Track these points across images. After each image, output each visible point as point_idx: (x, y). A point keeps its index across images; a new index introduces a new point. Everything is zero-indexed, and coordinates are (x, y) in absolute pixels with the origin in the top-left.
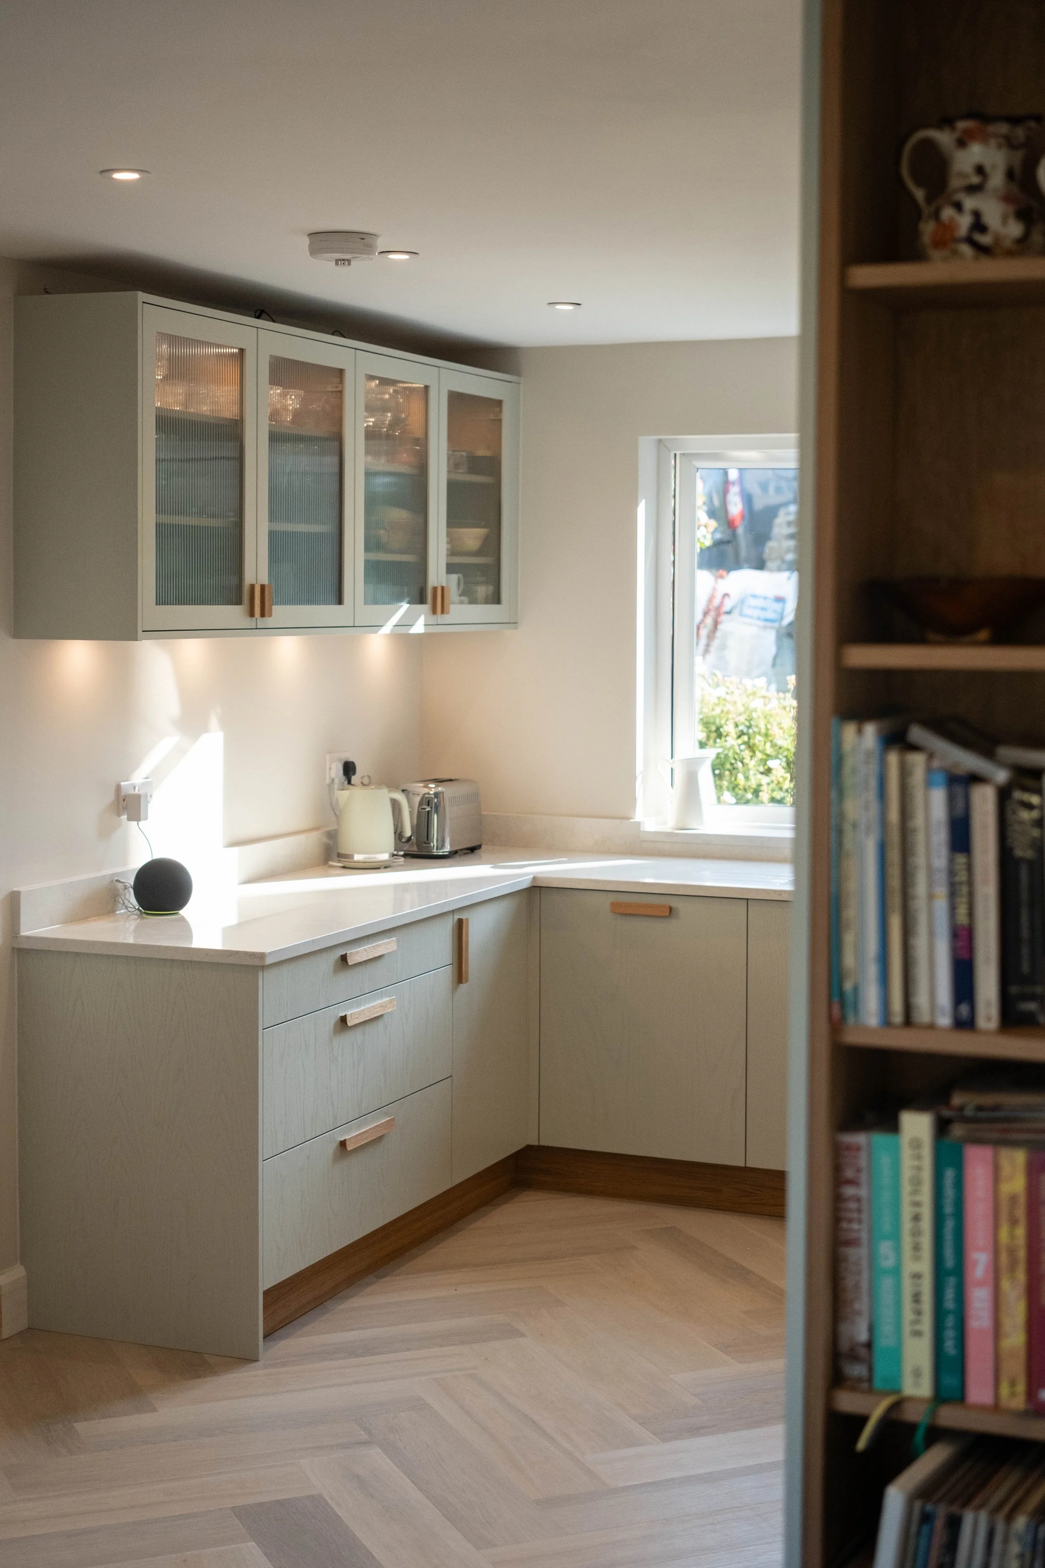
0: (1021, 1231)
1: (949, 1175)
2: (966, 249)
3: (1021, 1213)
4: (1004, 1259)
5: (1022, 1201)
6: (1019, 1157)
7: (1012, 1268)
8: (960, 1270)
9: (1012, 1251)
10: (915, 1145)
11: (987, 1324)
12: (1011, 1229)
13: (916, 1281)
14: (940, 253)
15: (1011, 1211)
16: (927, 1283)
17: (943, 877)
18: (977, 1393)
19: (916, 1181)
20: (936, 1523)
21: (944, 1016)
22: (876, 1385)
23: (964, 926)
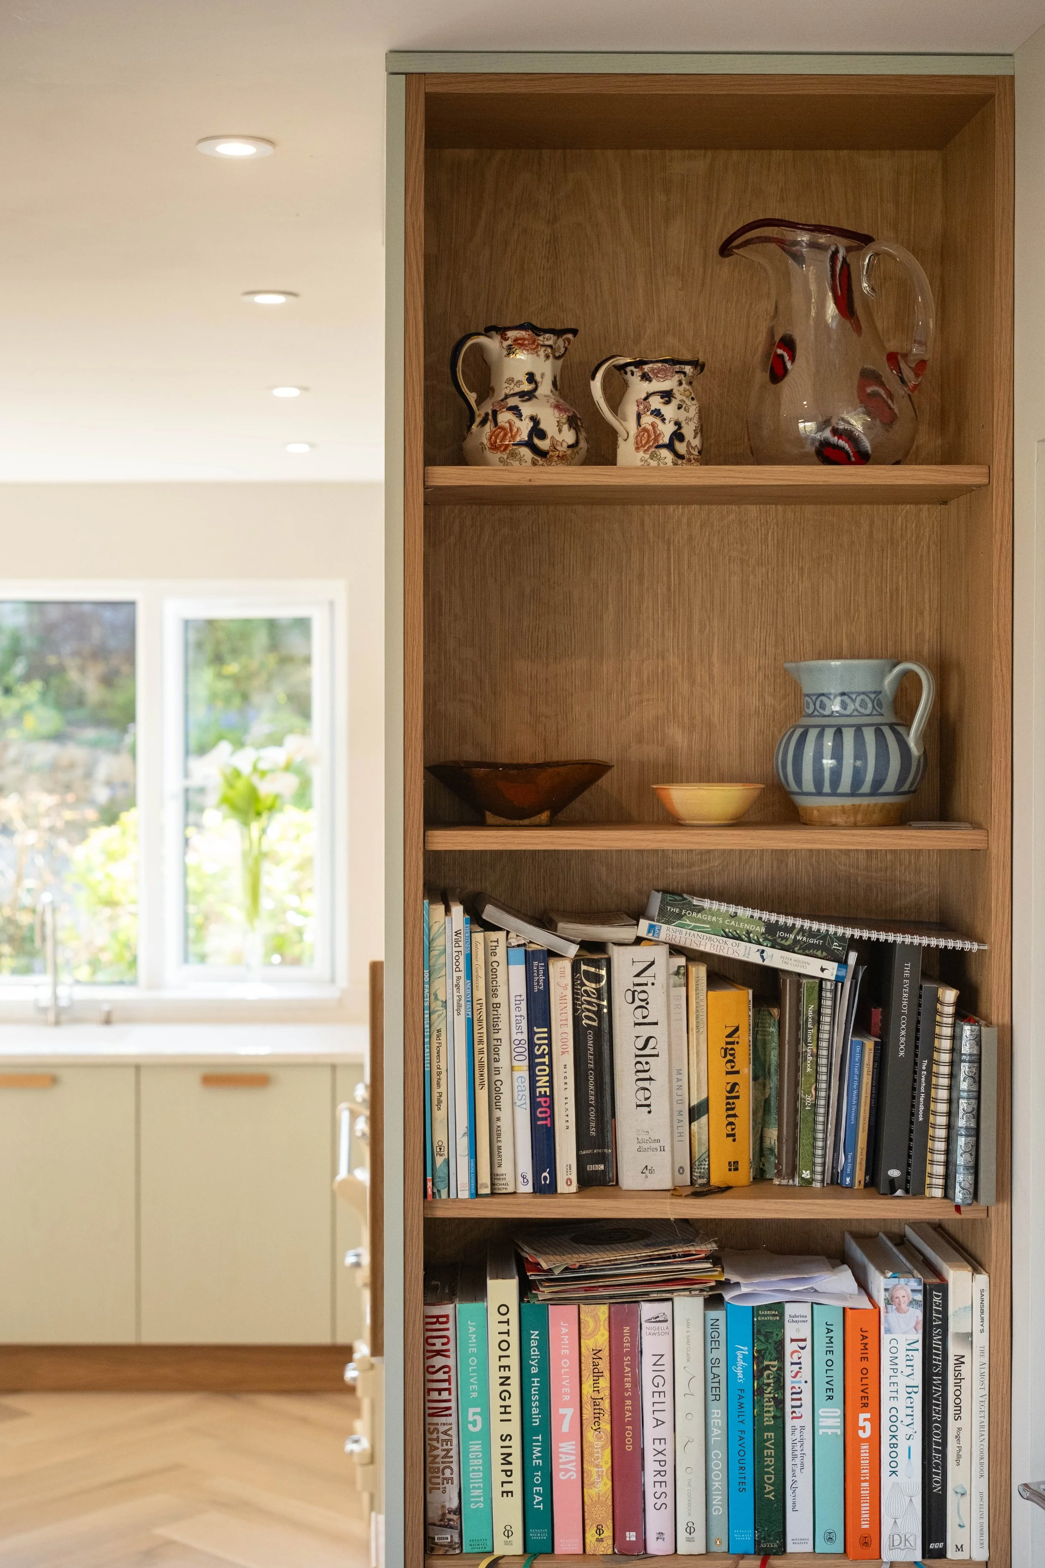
0: (604, 1383)
1: (533, 1334)
2: (525, 452)
3: (604, 1365)
4: (589, 1411)
5: (605, 1354)
6: (603, 1311)
7: (597, 1419)
8: (546, 1426)
9: (595, 1403)
10: (503, 1310)
11: (575, 1475)
12: (596, 1382)
13: (507, 1443)
14: (499, 455)
15: (595, 1365)
16: (516, 1443)
17: (524, 1049)
18: (566, 1543)
19: (505, 1345)
21: (526, 1183)
22: (465, 1549)
23: (545, 1095)
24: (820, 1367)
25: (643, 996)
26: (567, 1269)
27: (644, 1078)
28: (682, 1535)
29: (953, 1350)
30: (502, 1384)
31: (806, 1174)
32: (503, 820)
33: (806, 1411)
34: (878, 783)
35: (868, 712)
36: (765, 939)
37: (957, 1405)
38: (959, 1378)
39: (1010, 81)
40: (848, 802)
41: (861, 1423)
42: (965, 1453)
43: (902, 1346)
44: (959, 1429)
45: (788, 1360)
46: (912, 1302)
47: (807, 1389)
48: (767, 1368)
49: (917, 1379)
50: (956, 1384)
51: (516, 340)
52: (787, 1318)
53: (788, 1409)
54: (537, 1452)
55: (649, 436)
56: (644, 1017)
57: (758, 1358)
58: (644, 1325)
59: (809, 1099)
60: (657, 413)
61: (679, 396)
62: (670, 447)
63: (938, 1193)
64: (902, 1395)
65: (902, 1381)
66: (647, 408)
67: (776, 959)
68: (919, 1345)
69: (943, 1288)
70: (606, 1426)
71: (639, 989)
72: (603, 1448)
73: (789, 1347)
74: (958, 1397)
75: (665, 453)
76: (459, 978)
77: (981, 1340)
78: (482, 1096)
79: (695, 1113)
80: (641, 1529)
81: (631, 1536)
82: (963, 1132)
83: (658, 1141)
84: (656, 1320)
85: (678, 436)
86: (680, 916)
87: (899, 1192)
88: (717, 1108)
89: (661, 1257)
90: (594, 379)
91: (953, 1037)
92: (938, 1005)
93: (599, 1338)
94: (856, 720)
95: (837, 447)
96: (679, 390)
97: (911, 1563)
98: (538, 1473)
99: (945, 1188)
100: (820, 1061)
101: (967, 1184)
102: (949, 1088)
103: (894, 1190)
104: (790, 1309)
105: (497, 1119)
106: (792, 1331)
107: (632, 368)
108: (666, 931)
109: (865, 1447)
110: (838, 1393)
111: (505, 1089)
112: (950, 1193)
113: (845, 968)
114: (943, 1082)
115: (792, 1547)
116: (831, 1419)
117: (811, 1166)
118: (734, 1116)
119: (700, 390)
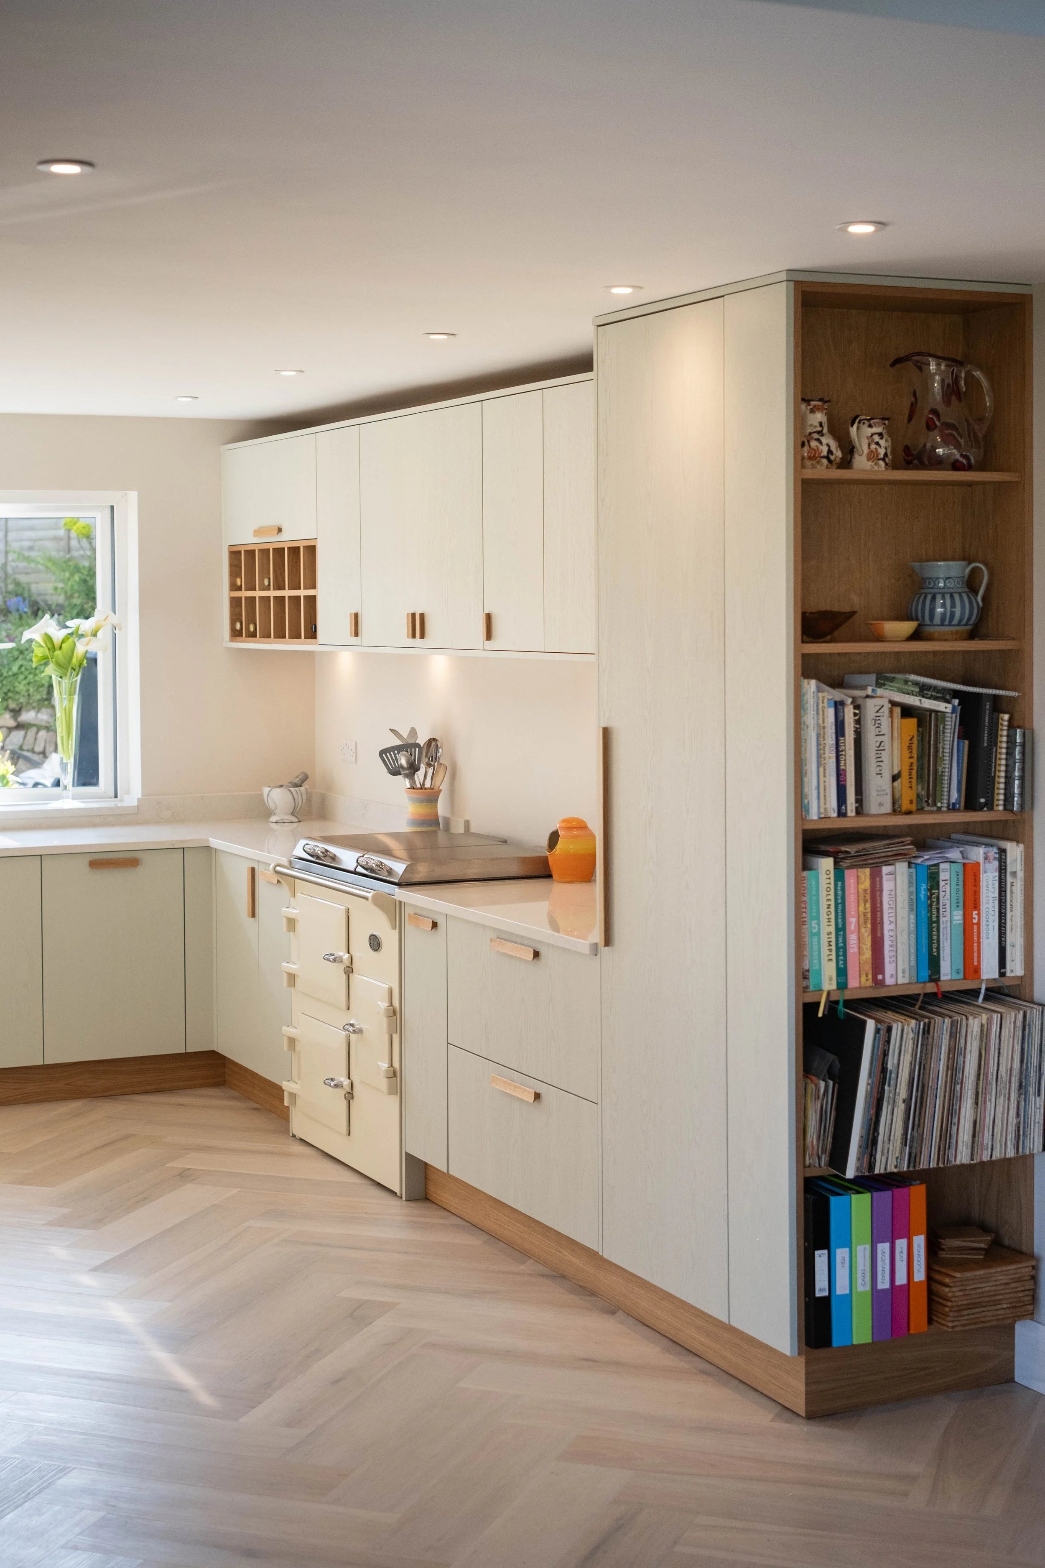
0: (868, 905)
1: (839, 884)
2: (825, 461)
3: (868, 897)
4: (862, 919)
5: (869, 891)
6: (867, 871)
7: (865, 922)
8: (844, 929)
9: (865, 915)
10: (828, 872)
11: (856, 950)
12: (865, 905)
14: (811, 462)
15: (865, 897)
16: (833, 936)
17: (834, 748)
18: (853, 983)
19: (828, 890)
20: (882, 1032)
21: (834, 812)
22: (811, 988)
23: (843, 770)
24: (954, 892)
25: (879, 722)
26: (856, 852)
27: (879, 760)
28: (900, 975)
29: (1009, 879)
30: (828, 908)
31: (939, 804)
32: (811, 639)
33: (948, 913)
34: (969, 619)
35: (960, 586)
36: (920, 695)
37: (1011, 905)
38: (1012, 892)
39: (1030, 297)
40: (955, 629)
41: (974, 916)
42: (1014, 927)
43: (991, 878)
44: (1012, 916)
45: (941, 890)
46: (995, 858)
47: (948, 903)
48: (934, 894)
49: (997, 894)
50: (1011, 896)
51: (815, 406)
52: (941, 870)
53: (941, 913)
54: (841, 940)
55: (874, 454)
56: (879, 732)
57: (930, 890)
58: (884, 877)
59: (940, 769)
60: (877, 443)
61: (885, 436)
62: (883, 459)
63: (1001, 808)
64: (991, 901)
65: (991, 895)
66: (873, 440)
67: (928, 704)
68: (997, 878)
69: (1006, 851)
70: (869, 926)
71: (878, 718)
72: (868, 936)
73: (942, 884)
74: (1011, 901)
75: (881, 463)
76: (814, 714)
77: (1020, 874)
78: (821, 769)
79: (895, 778)
80: (883, 973)
81: (880, 977)
82: (1017, 778)
83: (885, 790)
84: (890, 874)
85: (886, 455)
86: (884, 685)
87: (985, 809)
88: (905, 774)
89: (891, 844)
90: (852, 426)
91: (1008, 736)
92: (1000, 721)
93: (866, 884)
94: (951, 591)
95: (961, 462)
96: (884, 432)
97: (994, 980)
98: (842, 950)
99: (1005, 805)
100: (945, 750)
101: (1019, 802)
102: (1006, 759)
103: (980, 808)
104: (942, 866)
105: (825, 782)
106: (943, 876)
107: (865, 421)
108: (880, 691)
109: (975, 927)
110: (961, 904)
111: (827, 768)
112: (1009, 807)
113: (954, 707)
114: (1004, 756)
115: (943, 978)
116: (958, 916)
117: (941, 800)
118: (911, 778)
119: (891, 432)
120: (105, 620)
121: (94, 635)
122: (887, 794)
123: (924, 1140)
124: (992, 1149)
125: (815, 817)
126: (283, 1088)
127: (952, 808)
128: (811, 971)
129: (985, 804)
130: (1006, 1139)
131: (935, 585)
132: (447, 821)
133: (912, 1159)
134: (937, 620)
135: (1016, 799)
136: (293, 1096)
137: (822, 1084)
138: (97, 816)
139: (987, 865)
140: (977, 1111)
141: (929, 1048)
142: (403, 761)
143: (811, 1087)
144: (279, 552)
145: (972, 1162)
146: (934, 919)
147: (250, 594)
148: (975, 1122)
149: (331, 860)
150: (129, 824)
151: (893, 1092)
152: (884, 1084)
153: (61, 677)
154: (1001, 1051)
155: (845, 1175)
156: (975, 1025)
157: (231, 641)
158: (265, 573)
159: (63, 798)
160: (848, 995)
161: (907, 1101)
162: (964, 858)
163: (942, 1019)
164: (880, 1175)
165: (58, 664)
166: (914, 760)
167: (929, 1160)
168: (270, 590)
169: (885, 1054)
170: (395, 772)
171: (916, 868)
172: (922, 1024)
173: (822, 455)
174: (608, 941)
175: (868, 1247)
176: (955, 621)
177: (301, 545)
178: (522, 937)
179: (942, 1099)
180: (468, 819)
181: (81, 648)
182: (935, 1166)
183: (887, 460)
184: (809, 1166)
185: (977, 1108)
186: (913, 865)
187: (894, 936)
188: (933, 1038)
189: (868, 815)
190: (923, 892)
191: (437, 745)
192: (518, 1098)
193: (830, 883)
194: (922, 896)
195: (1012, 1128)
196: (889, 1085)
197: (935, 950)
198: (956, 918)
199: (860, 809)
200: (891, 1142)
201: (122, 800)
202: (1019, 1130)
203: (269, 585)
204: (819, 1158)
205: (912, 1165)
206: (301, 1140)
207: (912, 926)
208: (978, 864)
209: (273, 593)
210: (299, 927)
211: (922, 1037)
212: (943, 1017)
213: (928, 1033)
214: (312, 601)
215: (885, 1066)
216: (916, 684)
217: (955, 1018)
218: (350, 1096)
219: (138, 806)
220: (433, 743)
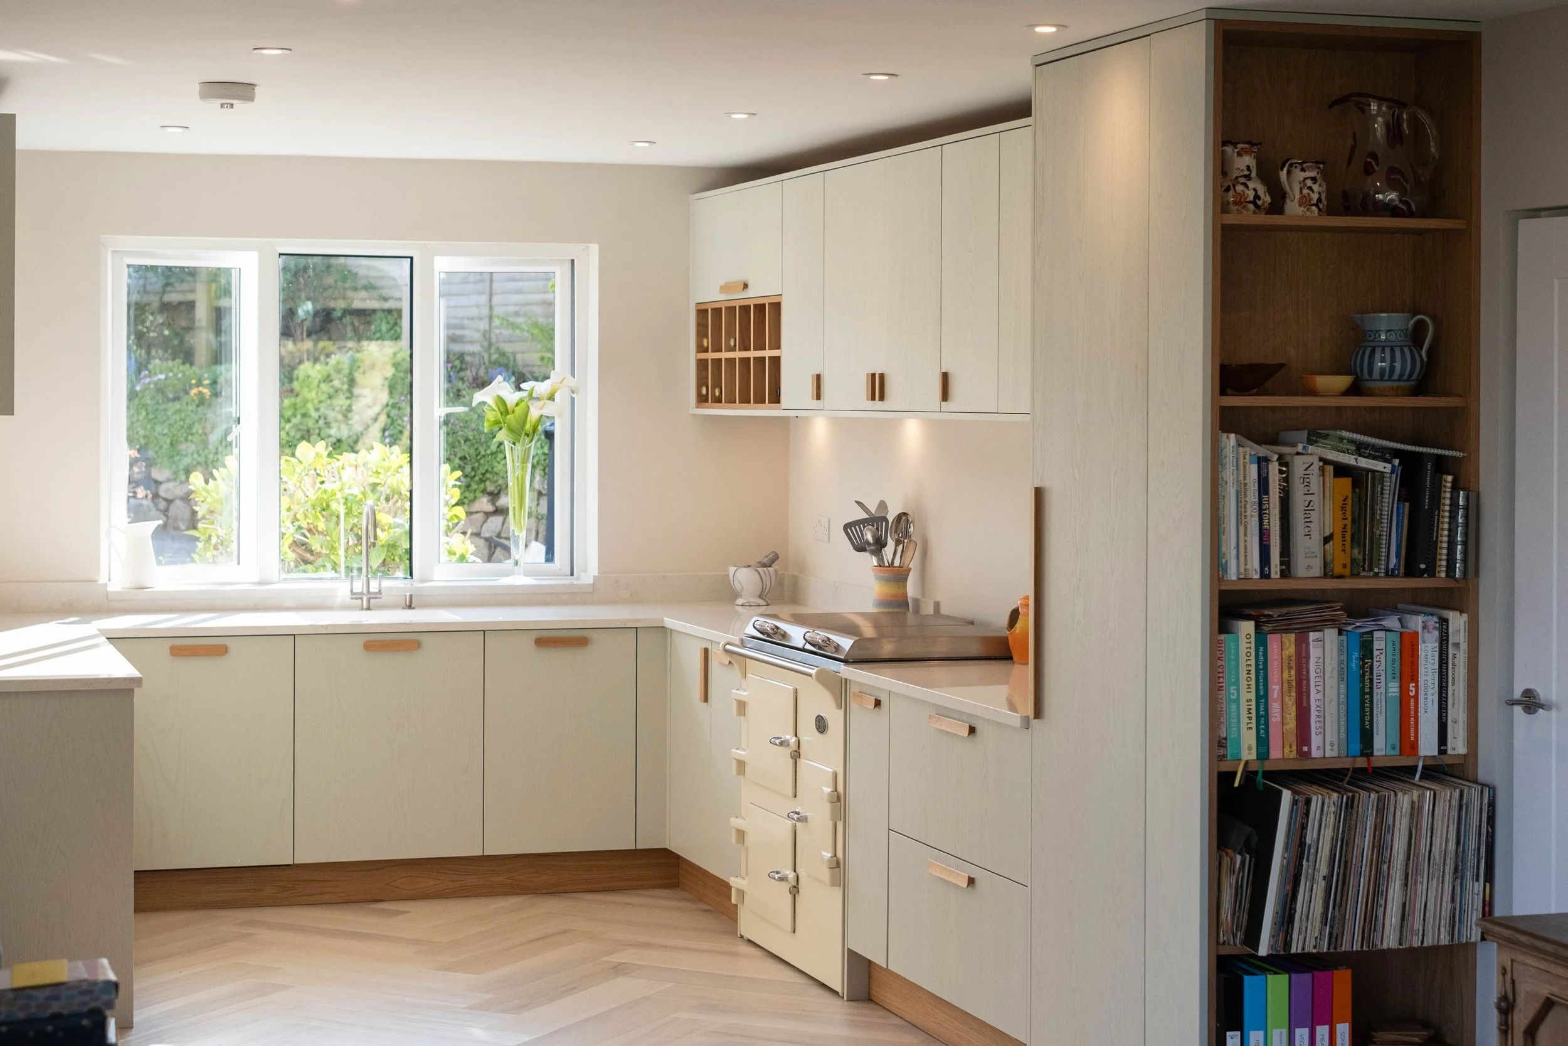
0: (1293, 672)
1: (1261, 649)
2: (1251, 206)
3: (1293, 664)
4: (1286, 685)
5: (1294, 658)
6: (1292, 637)
7: (1290, 691)
8: (1266, 696)
9: (1289, 683)
10: (1248, 637)
11: (1279, 719)
12: (1289, 672)
13: (1249, 703)
14: (1237, 207)
15: (1289, 663)
16: (1253, 703)
17: (1256, 506)
18: (1275, 753)
19: (1249, 654)
20: (1300, 804)
21: (1257, 573)
22: (1229, 757)
23: (1267, 529)
24: (1389, 663)
25: (1308, 480)
26: (1279, 616)
27: (1308, 521)
28: (1328, 747)
29: (1451, 651)
30: (1248, 674)
31: (1376, 570)
32: (1236, 393)
33: (1383, 685)
34: (1411, 374)
35: (1402, 339)
36: (1356, 453)
37: (1453, 678)
38: (1453, 665)
39: (1477, 35)
40: (1395, 384)
41: (1411, 688)
42: (1456, 702)
43: (1430, 649)
44: (1454, 690)
45: (1375, 659)
46: (1435, 628)
47: (1383, 674)
48: (1367, 663)
49: (1437, 666)
50: (1453, 668)
51: (1242, 149)
52: (1375, 639)
53: (1375, 684)
54: (1262, 708)
55: (1306, 200)
56: (1308, 491)
57: (1362, 659)
58: (1311, 643)
59: (1377, 532)
60: (1310, 188)
61: (1319, 181)
62: (1317, 205)
63: (1443, 575)
64: (1430, 674)
65: (1430, 667)
66: (1305, 185)
67: (1364, 463)
68: (1437, 649)
69: (1447, 621)
70: (1294, 694)
71: (1306, 476)
72: (1292, 705)
73: (1376, 653)
74: (1452, 674)
75: (1314, 208)
76: (1233, 470)
77: (1464, 646)
78: (1242, 528)
79: (1326, 540)
80: (1308, 744)
81: (1305, 749)
82: (1459, 543)
83: (1314, 553)
84: (1317, 640)
85: (1319, 200)
86: (1316, 442)
87: (1425, 575)
88: (1338, 537)
89: (1320, 609)
90: (1282, 170)
91: (1451, 499)
92: (1444, 483)
93: (1291, 650)
94: (1391, 344)
95: (1400, 208)
96: (1318, 176)
97: (1434, 757)
98: (1263, 719)
99: (1447, 572)
100: (1383, 513)
101: (1462, 569)
102: (1450, 523)
103: (1420, 574)
104: (1376, 634)
105: (1246, 541)
106: (1377, 645)
107: (1297, 165)
108: (1311, 449)
109: (1412, 700)
110: (1398, 675)
111: (1249, 526)
112: (1451, 574)
113: (1393, 467)
114: (1447, 520)
115: (1376, 753)
116: (1394, 688)
117: (1378, 566)
118: (1345, 541)
119: (1327, 177)
120: (561, 382)
121: (551, 398)
122: (1316, 557)
123: (1347, 921)
124: (1423, 935)
125: (1234, 578)
126: (731, 884)
127: (1390, 574)
128: (1228, 737)
129: (1424, 571)
130: (1439, 925)
131: (1375, 338)
132: (917, 602)
133: (1333, 940)
134: (1376, 374)
135: (1458, 565)
136: (741, 893)
137: (1239, 858)
138: (549, 594)
139: (1426, 635)
140: (1406, 894)
141: (1353, 823)
142: (869, 537)
143: (1226, 860)
144: (745, 309)
145: (1401, 947)
146: (1367, 690)
147: (716, 355)
148: (1404, 905)
149: (781, 638)
150: (583, 603)
151: (1312, 867)
152: (1301, 859)
153: (514, 444)
154: (1435, 831)
155: (1257, 952)
156: (1404, 801)
157: (697, 407)
158: (731, 334)
159: (514, 574)
160: (1269, 766)
161: (1328, 879)
162: (1403, 627)
163: (1368, 794)
164: (1296, 955)
165: (511, 429)
166: (1349, 522)
167: (1352, 942)
168: (735, 351)
169: (1304, 827)
170: (860, 548)
171: (1347, 635)
172: (1345, 797)
173: (1248, 200)
174: (1038, 713)
175: (1285, 1031)
176: (1396, 376)
177: (766, 301)
178: (960, 712)
179: (1367, 878)
180: (938, 600)
181: (535, 413)
182: (1359, 949)
183: (1321, 206)
184: (1224, 943)
185: (1406, 890)
186: (1344, 633)
187: (1322, 707)
188: (1357, 813)
189: (1295, 578)
190: (1354, 661)
191: (908, 520)
192: (953, 884)
193: (1250, 648)
194: (1354, 665)
195: (1446, 914)
196: (1308, 861)
197: (1367, 723)
198: (1391, 690)
199: (1286, 572)
200: (1310, 921)
201: (578, 578)
202: (1454, 917)
203: (735, 345)
204: (1235, 936)
205: (1333, 946)
206: (749, 941)
207: (1342, 696)
208: (1417, 633)
209: (738, 355)
210: (750, 710)
211: (1345, 812)
212: (1368, 792)
213: (1352, 807)
214: (776, 362)
215: (1303, 839)
216: (1352, 441)
217: (1381, 793)
218: (795, 891)
219: (593, 584)
220: (904, 518)
